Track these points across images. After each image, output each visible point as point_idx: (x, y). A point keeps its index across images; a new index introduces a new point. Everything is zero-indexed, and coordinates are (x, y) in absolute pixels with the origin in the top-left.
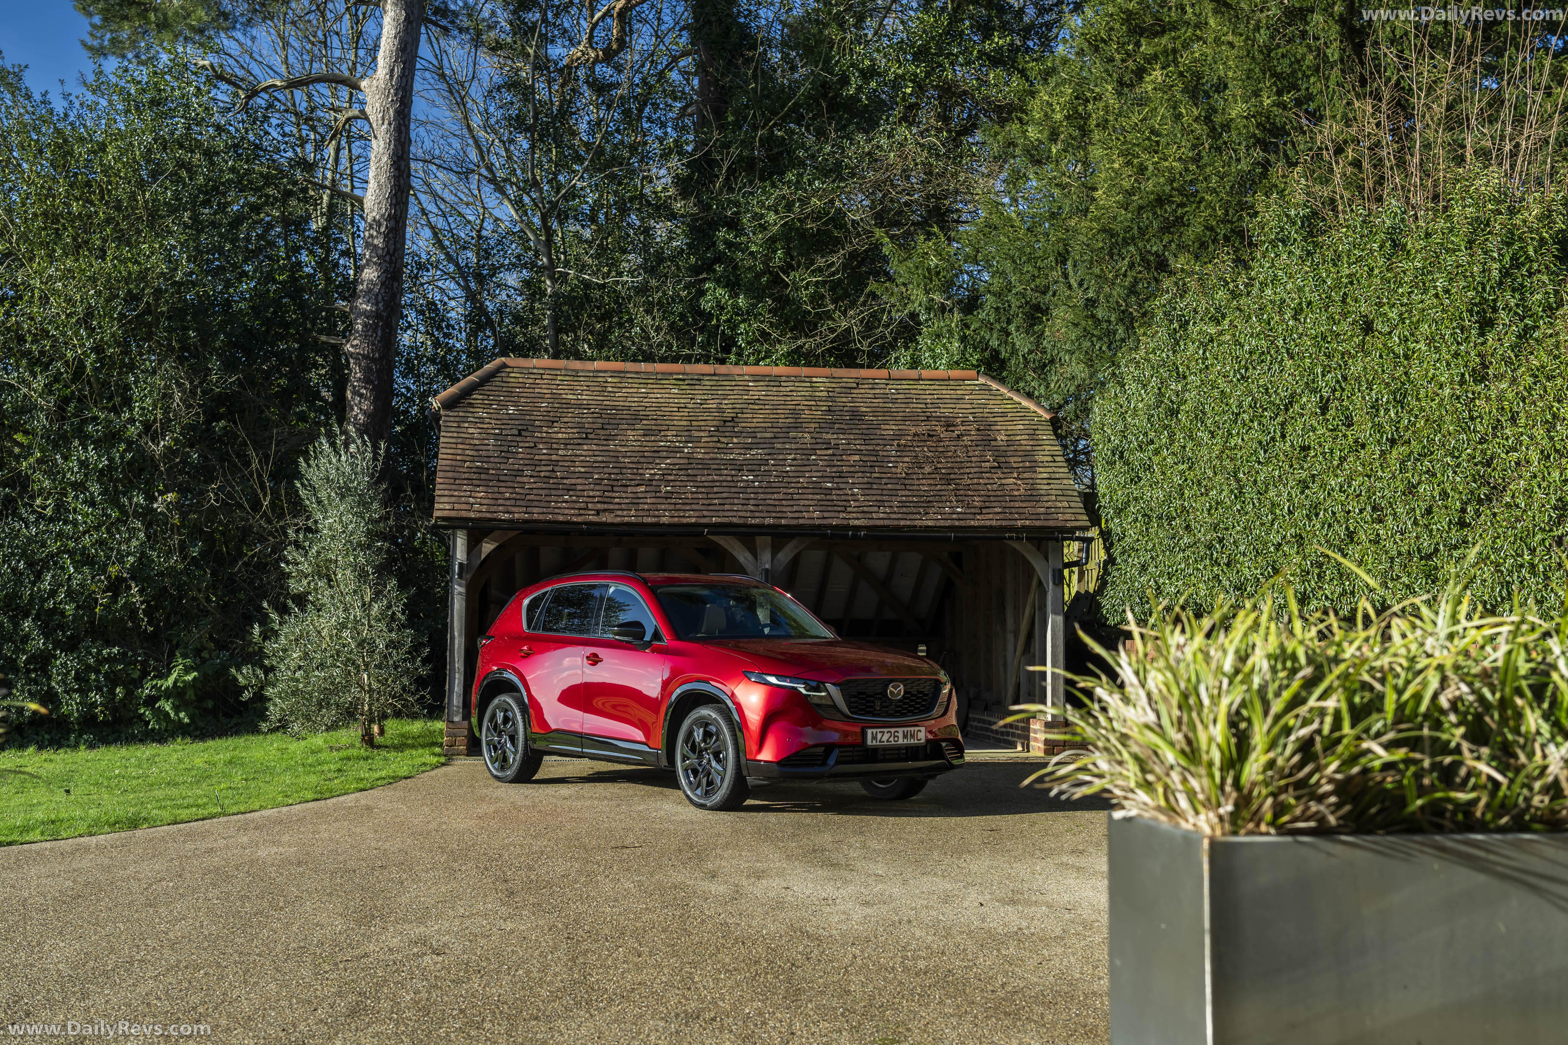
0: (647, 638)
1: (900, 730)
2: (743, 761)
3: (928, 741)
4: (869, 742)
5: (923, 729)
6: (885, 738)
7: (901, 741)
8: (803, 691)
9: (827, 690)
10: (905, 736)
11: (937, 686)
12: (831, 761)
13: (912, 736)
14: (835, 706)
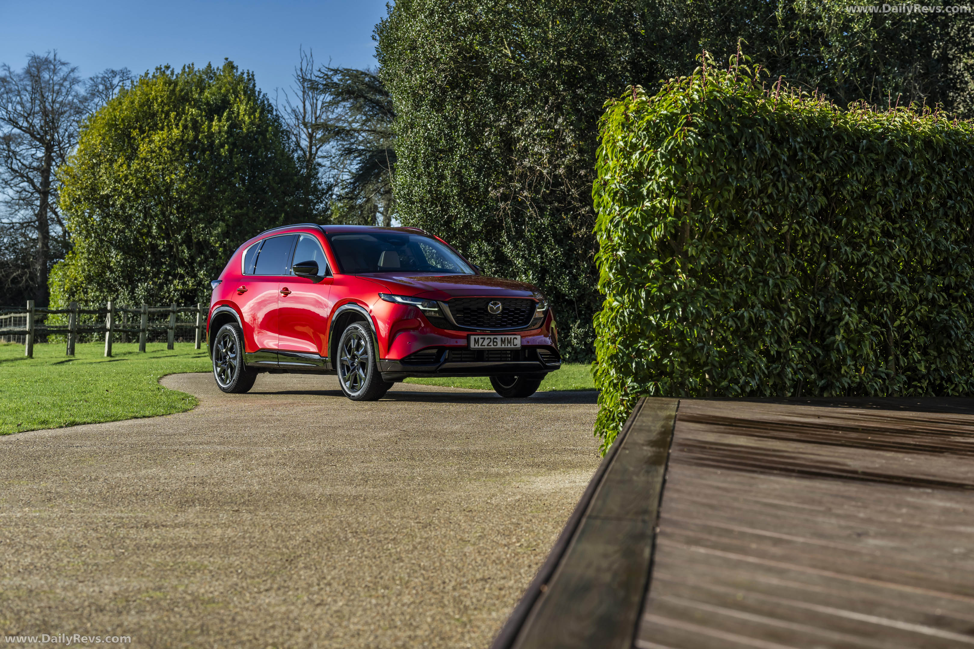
0: (321, 273)
1: (499, 337)
2: (377, 360)
3: (523, 347)
4: (472, 346)
5: (519, 337)
6: (485, 343)
7: (499, 346)
8: (421, 307)
9: (438, 306)
10: (503, 341)
11: (533, 305)
12: (442, 360)
13: (509, 342)
14: (446, 318)
